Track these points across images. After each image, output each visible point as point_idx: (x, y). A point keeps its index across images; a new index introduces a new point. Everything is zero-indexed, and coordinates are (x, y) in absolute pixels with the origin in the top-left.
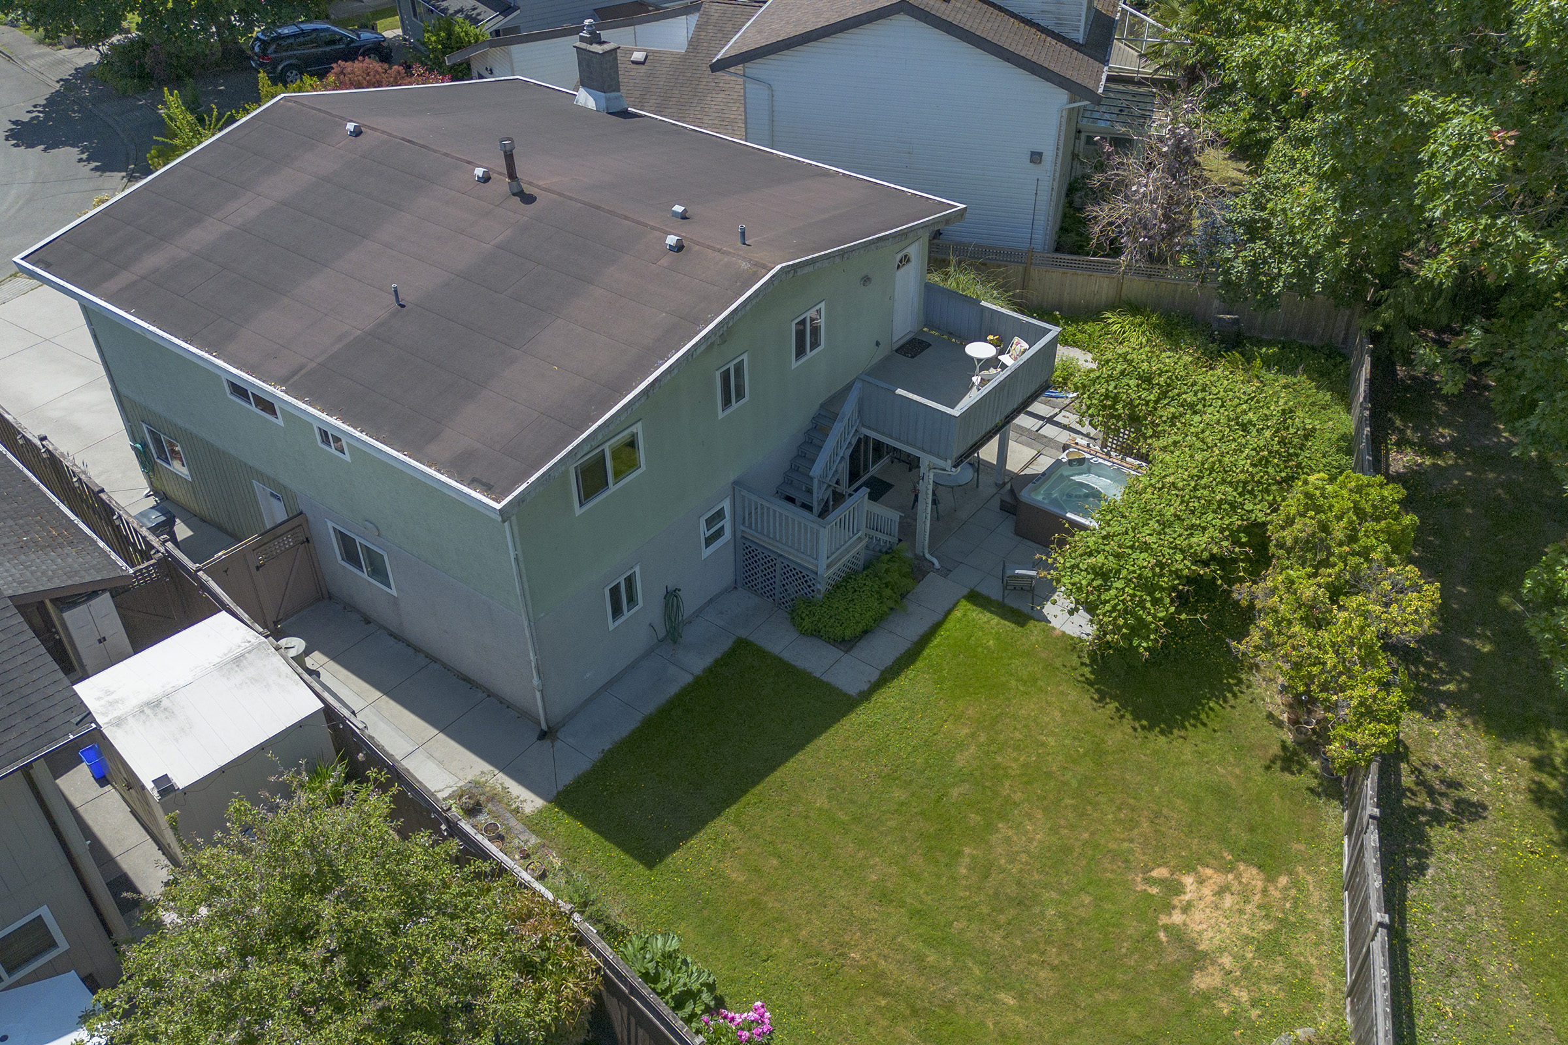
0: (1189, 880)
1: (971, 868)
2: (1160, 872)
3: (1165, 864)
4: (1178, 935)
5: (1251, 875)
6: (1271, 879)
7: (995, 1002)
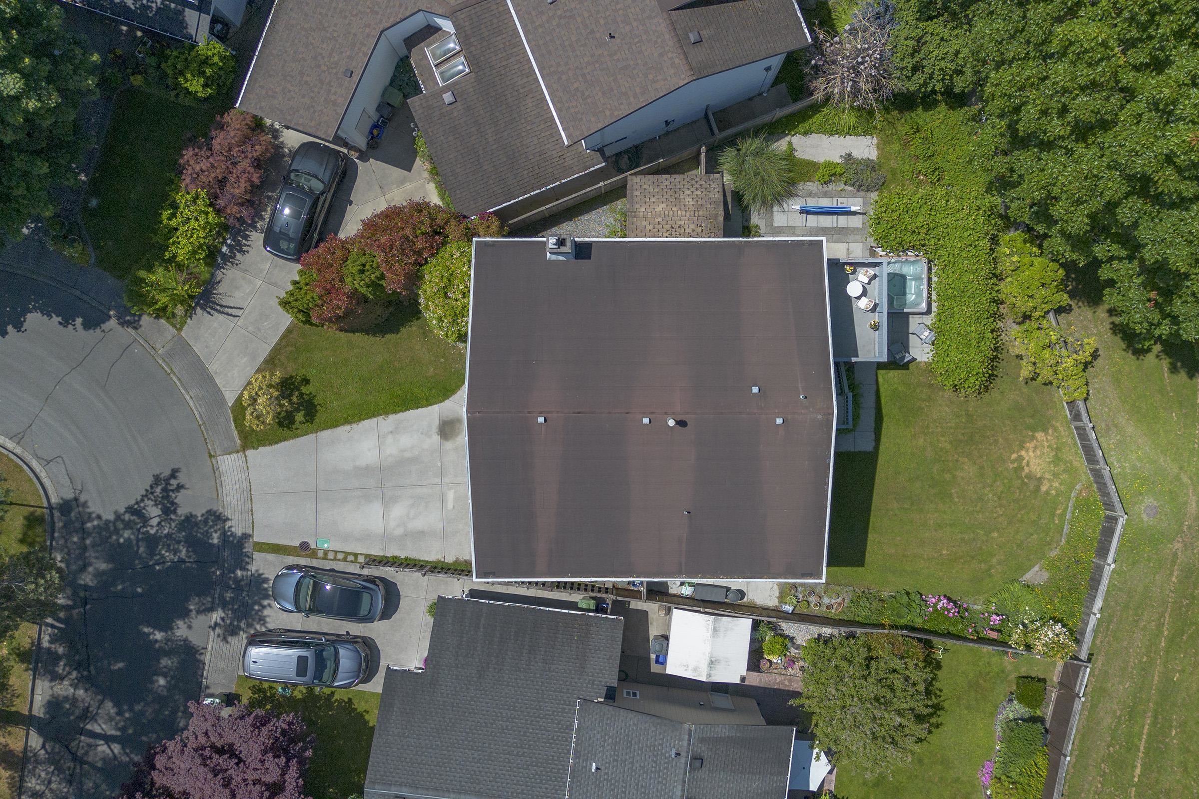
0: (1023, 453)
1: (958, 497)
2: (1014, 456)
3: (1014, 452)
4: (1030, 476)
5: (1040, 435)
6: (1047, 434)
7: (992, 538)
